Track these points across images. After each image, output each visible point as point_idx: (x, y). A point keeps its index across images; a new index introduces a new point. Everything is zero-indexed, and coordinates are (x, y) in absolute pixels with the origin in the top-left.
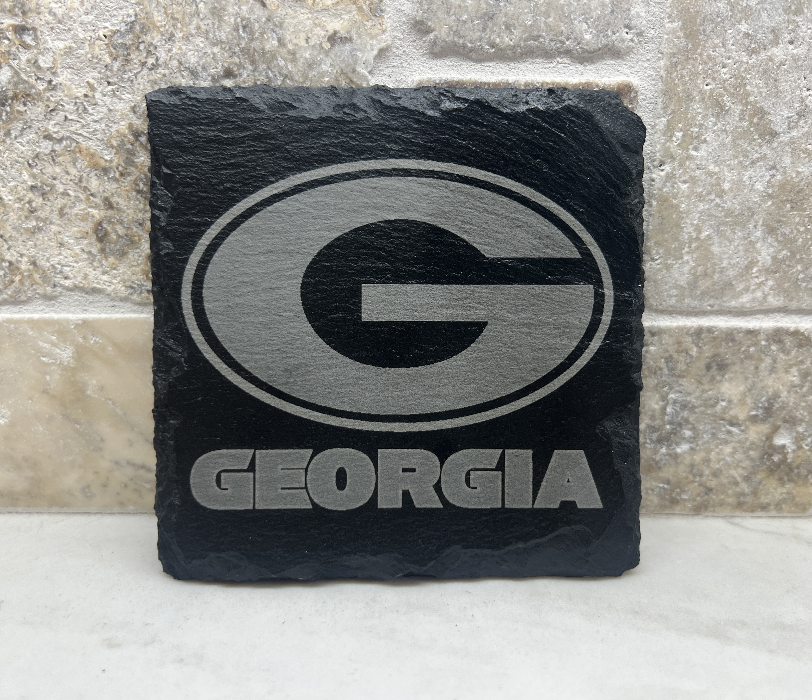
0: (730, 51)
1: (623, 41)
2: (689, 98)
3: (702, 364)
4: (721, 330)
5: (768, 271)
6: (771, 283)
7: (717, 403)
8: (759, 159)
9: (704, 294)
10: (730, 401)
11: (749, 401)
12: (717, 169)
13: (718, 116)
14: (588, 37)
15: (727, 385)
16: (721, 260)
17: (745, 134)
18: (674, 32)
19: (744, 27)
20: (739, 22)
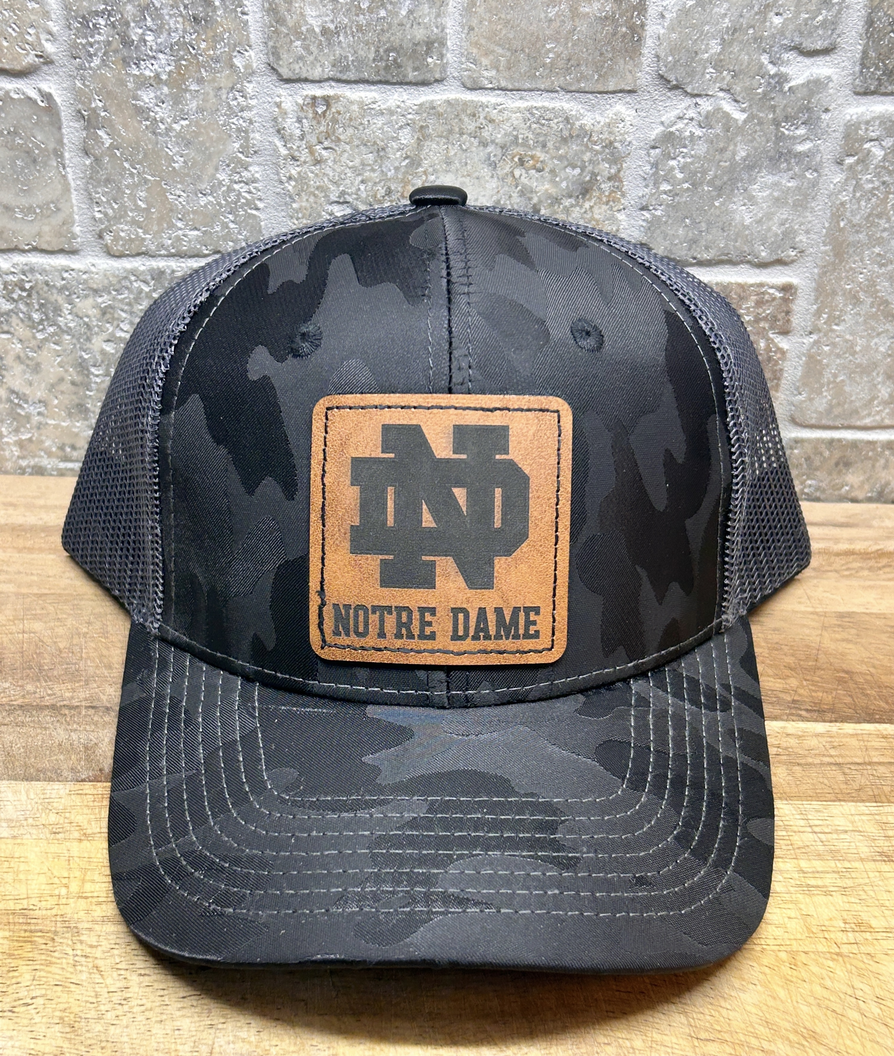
0: (867, 264)
1: (789, 256)
2: (834, 293)
3: (833, 461)
4: (847, 441)
5: (886, 403)
6: (887, 410)
7: (843, 486)
8: (882, 332)
9: (837, 417)
10: (852, 487)
11: (866, 487)
12: (851, 338)
13: (855, 305)
14: (763, 254)
15: (850, 476)
16: (851, 396)
17: (873, 317)
18: (825, 252)
19: (877, 250)
20: (874, 247)
